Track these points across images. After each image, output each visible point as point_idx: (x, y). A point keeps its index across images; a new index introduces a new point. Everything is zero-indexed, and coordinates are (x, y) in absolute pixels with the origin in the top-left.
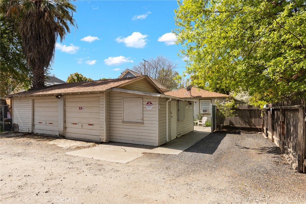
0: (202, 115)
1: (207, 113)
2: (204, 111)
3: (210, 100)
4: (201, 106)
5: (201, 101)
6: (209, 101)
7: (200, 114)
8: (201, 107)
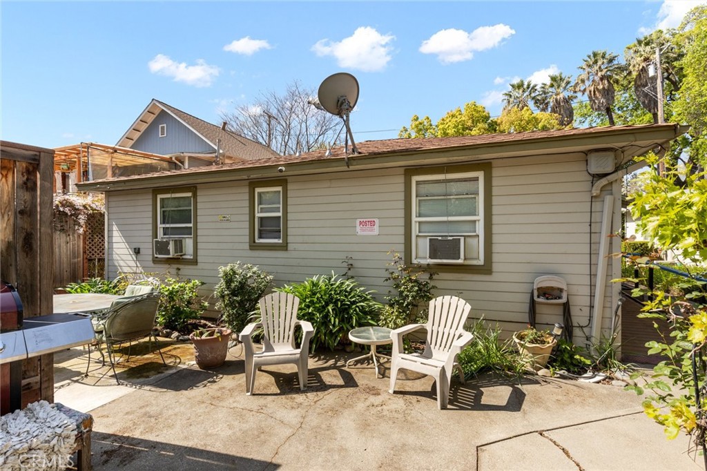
0: (423, 277)
1: (460, 261)
2: (437, 248)
3: (480, 175)
4: (420, 215)
5: (415, 179)
6: (476, 179)
7: (409, 266)
8: (414, 219)
